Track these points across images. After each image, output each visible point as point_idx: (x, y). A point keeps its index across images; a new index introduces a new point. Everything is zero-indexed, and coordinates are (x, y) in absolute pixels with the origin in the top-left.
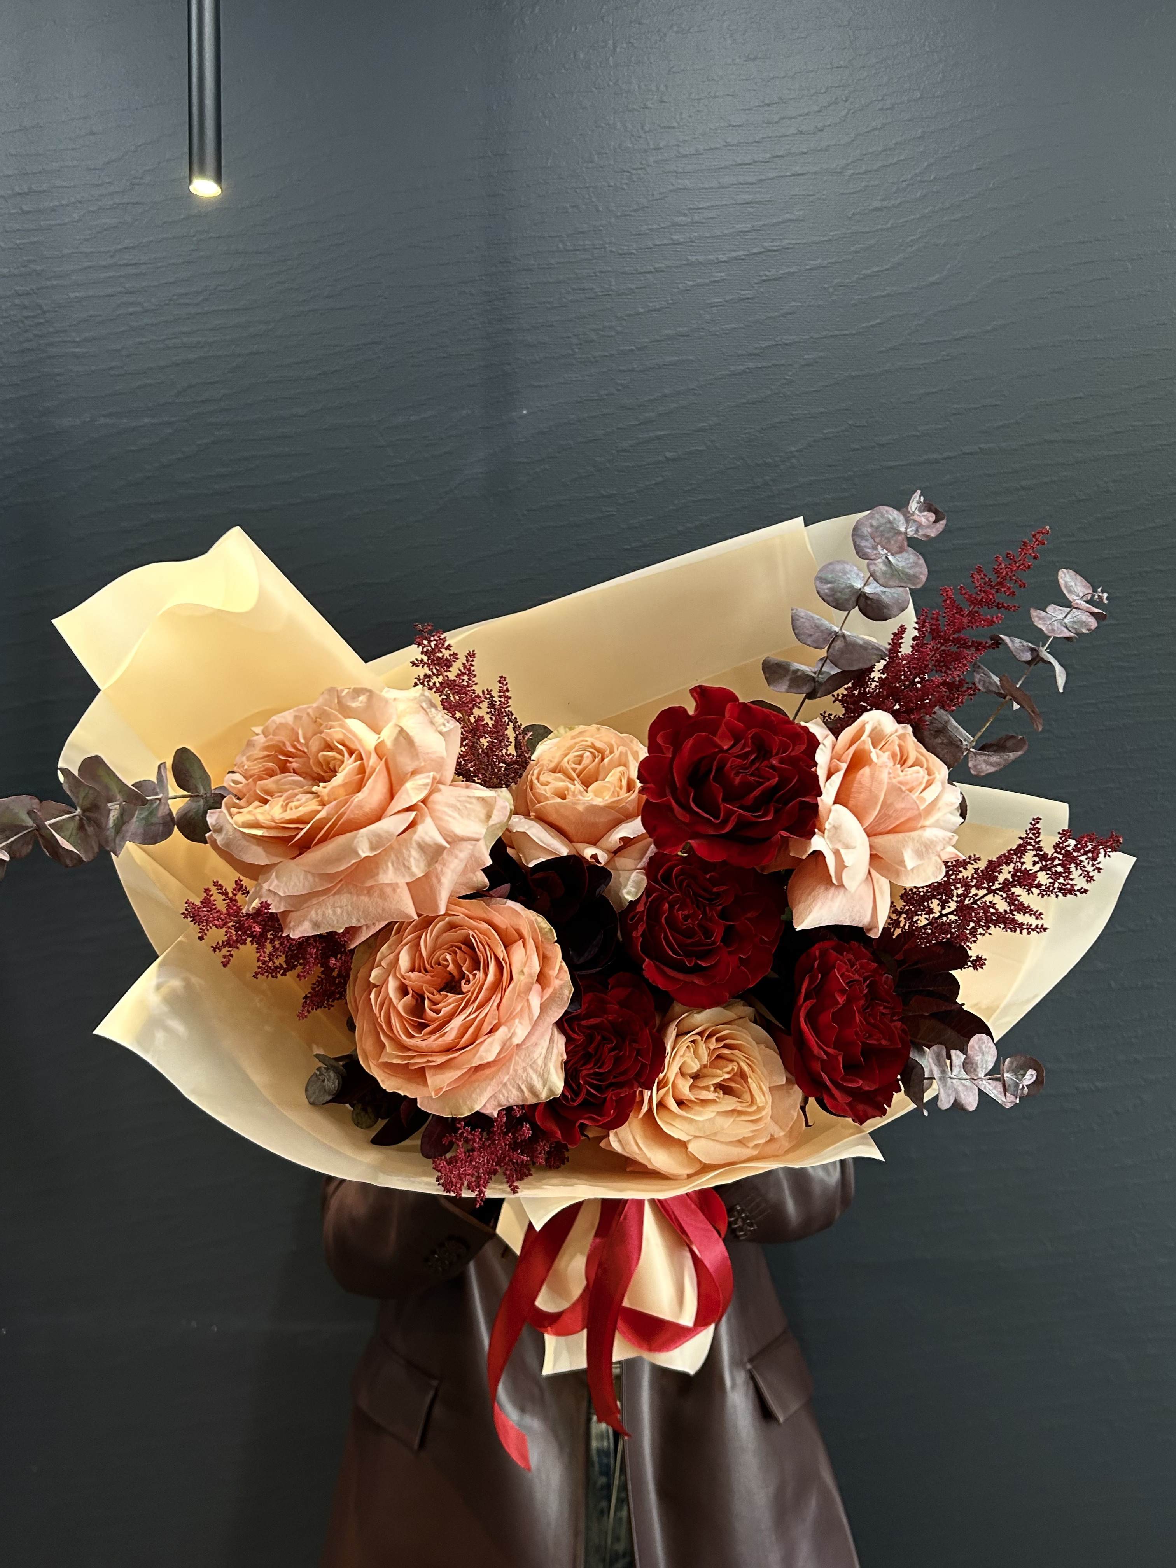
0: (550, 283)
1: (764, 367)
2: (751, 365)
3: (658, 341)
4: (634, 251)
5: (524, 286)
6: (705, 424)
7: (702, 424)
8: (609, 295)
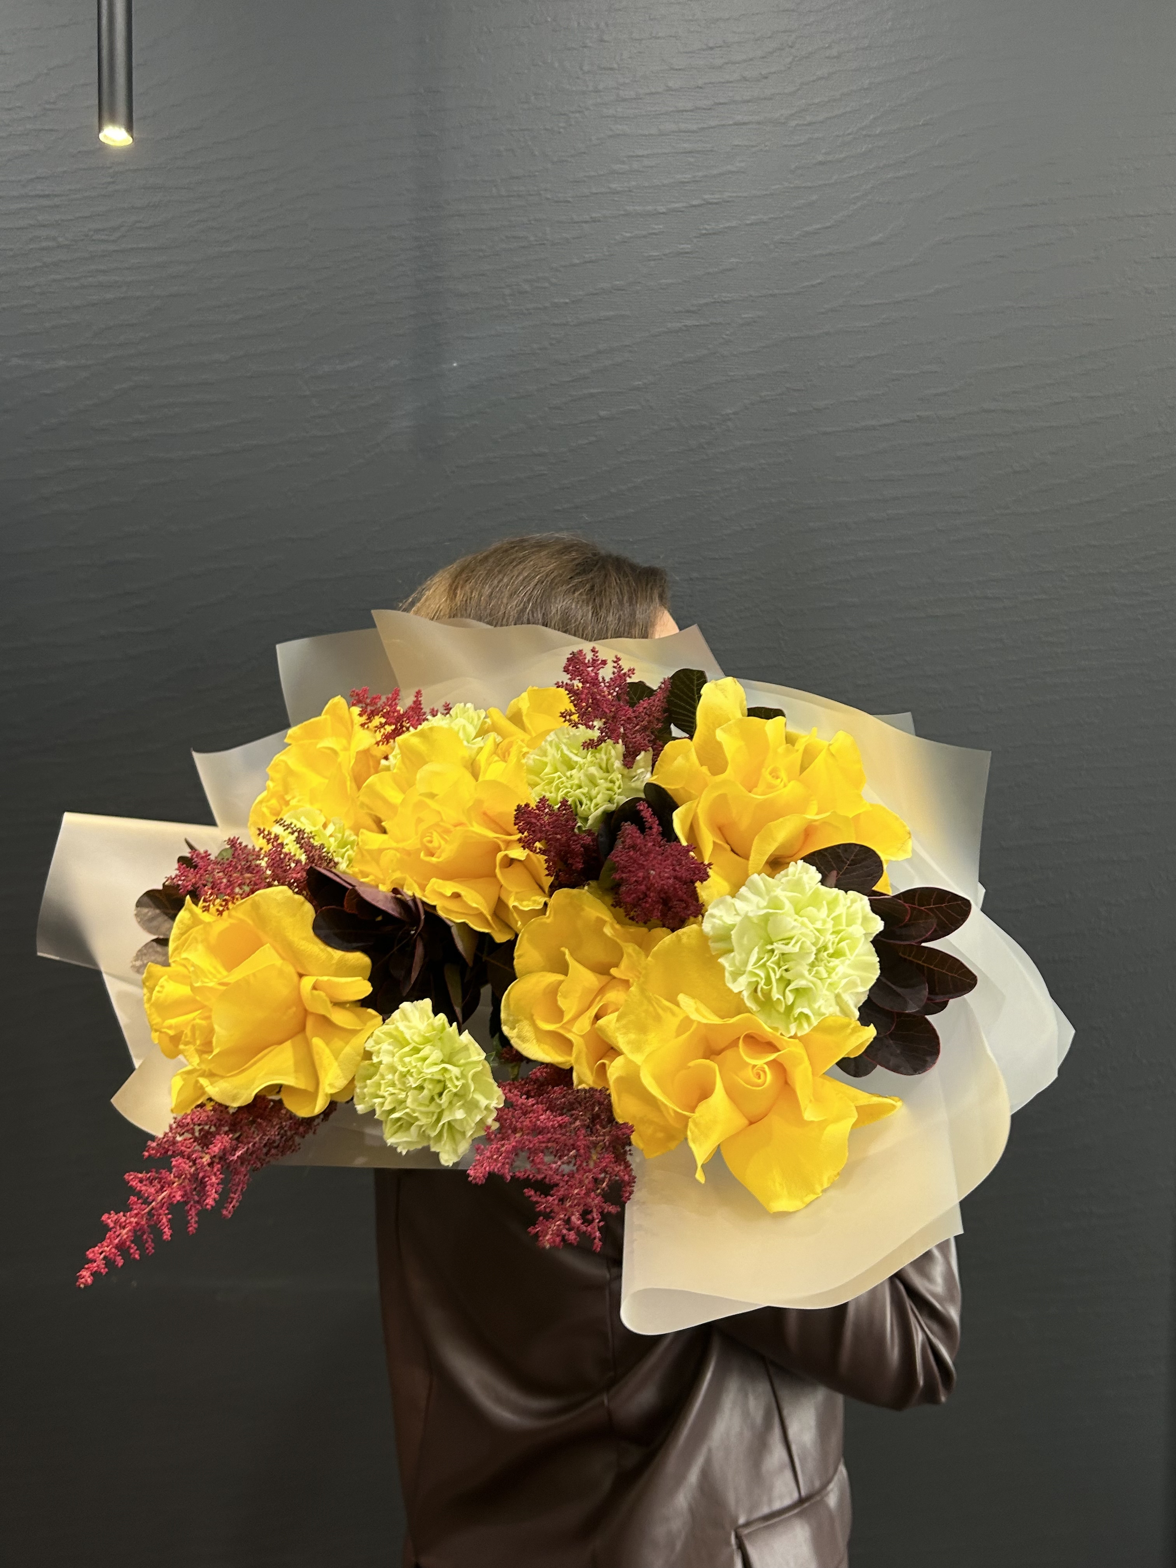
0: (482, 230)
1: (701, 326)
2: (688, 323)
3: (594, 294)
4: (570, 199)
5: (456, 233)
6: (640, 383)
7: (637, 383)
8: (544, 244)
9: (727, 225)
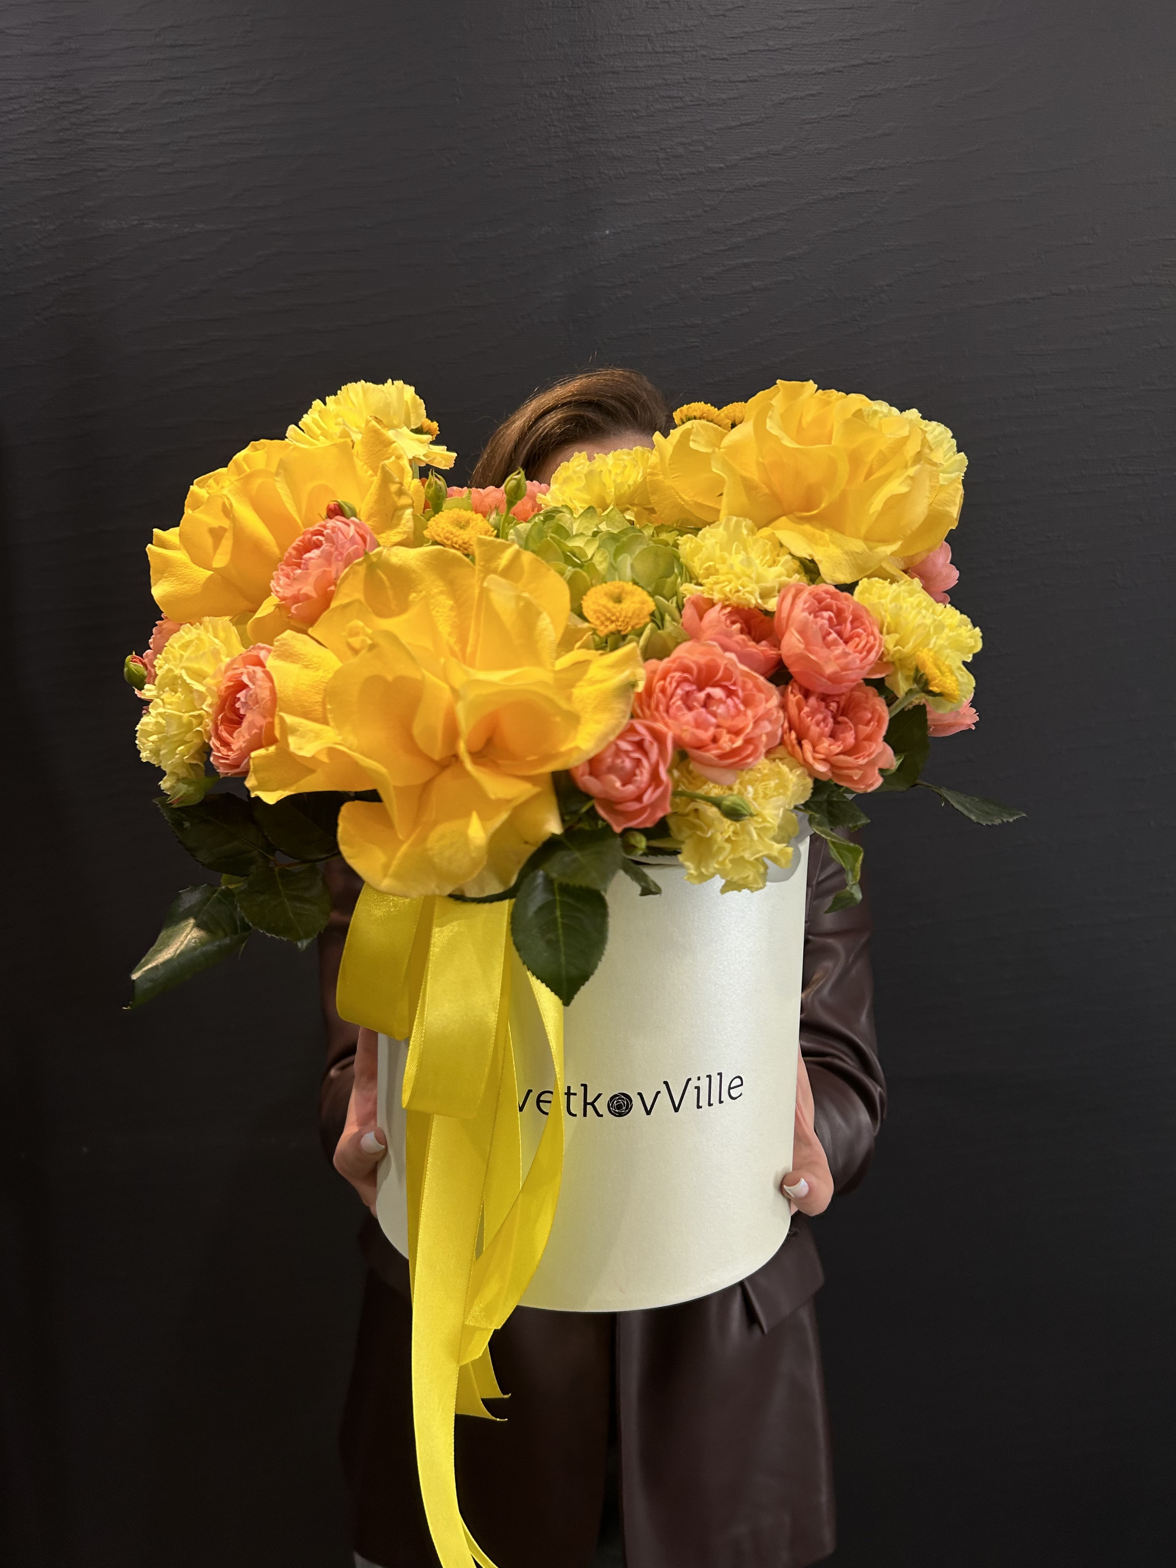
0: (638, 88)
1: (858, 193)
2: (844, 190)
3: (748, 159)
4: (729, 58)
5: (609, 91)
6: (795, 253)
7: (791, 253)
8: (700, 105)
9: (887, 86)
